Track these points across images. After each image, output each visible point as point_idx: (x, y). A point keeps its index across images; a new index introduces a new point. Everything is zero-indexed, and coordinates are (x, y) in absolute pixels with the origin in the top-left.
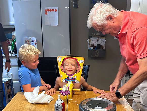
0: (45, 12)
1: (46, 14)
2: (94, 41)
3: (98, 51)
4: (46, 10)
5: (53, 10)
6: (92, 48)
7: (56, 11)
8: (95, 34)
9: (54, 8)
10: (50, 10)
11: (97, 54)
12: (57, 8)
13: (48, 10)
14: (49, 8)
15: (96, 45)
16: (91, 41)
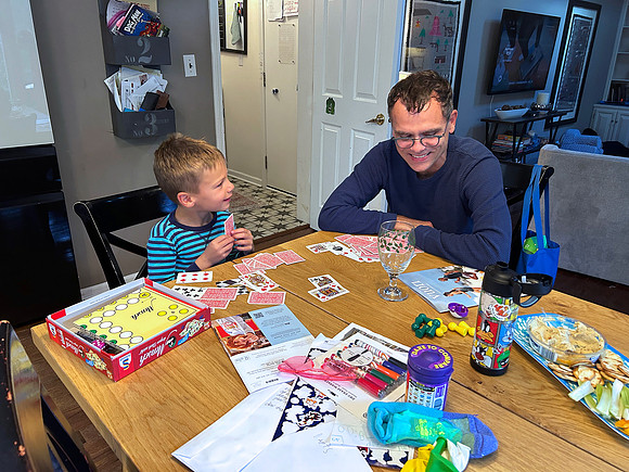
2: (134, 84)
3: (153, 117)
8: (137, 60)
11: (150, 127)
16: (123, 84)
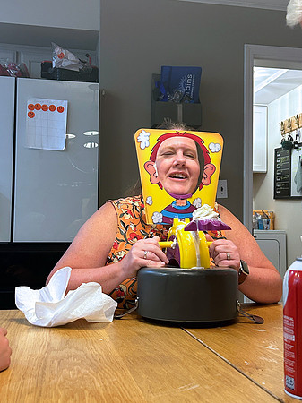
0: (28, 111)
1: (32, 115)
4: (31, 107)
5: (52, 108)
7: (61, 109)
9: (57, 104)
10: (45, 108)
12: (64, 104)
13: (38, 107)
14: (42, 102)
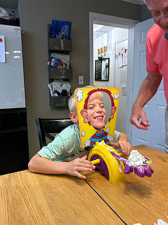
2: (58, 87)
3: (64, 98)
6: (56, 95)
7: (1, 40)
8: (59, 77)
11: (63, 103)
12: (3, 37)
15: (60, 91)
16: (53, 86)
